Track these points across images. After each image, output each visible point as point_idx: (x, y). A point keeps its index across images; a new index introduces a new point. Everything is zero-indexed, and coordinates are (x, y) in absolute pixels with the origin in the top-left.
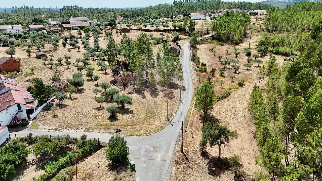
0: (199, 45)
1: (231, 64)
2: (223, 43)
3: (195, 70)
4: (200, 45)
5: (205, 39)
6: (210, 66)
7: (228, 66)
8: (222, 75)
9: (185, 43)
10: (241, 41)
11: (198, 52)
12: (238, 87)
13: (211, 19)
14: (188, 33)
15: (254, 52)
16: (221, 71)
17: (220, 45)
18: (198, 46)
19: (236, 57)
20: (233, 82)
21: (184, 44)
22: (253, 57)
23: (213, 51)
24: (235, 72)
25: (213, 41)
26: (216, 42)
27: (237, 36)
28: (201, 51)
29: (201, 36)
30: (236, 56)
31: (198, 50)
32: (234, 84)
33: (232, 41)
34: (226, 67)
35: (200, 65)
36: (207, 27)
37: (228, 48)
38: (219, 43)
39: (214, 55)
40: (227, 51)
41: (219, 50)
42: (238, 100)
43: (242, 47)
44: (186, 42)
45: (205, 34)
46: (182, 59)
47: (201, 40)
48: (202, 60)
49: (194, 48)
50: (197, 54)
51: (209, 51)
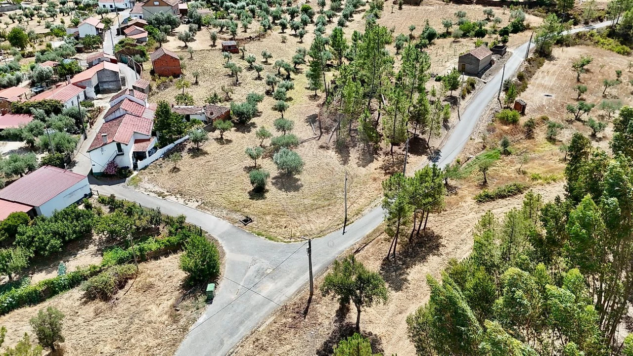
2: (630, 50)
5: (589, 32)
7: (584, 117)
8: (552, 136)
14: (556, 12)
16: (551, 127)
17: (618, 52)
20: (565, 160)
24: (593, 136)
26: (613, 45)
28: (553, 64)
29: (586, 23)
31: (547, 62)
32: (561, 165)
34: (578, 117)
39: (578, 81)
40: (618, 74)
41: (602, 67)
45: (599, 20)
46: (485, 83)
47: (577, 34)
48: (534, 91)
49: (541, 57)
50: (537, 73)
51: (573, 67)
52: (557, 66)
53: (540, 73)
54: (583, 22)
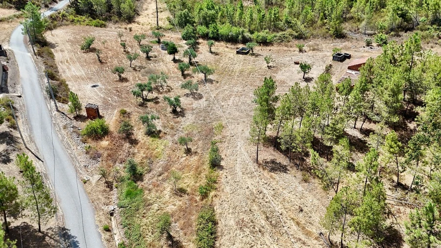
0: (49, 33)
2: (103, 22)
3: (75, 135)
4: (54, 32)
5: (59, 13)
8: (153, 130)
9: (12, 32)
11: (58, 56)
16: (145, 121)
17: (97, 26)
19: (148, 58)
20: (189, 151)
21: (9, 35)
22: (185, 55)
25: (79, 18)
26: (87, 21)
27: (128, 3)
28: (61, 50)
29: (46, 6)
30: (148, 55)
33: (120, 14)
34: (145, 97)
35: (84, 113)
37: (120, 35)
38: (94, 21)
39: (101, 62)
40: (124, 46)
41: (104, 43)
43: (143, 27)
44: (14, 29)
45: (54, 1)
46: (20, 96)
47: (51, 17)
48: (76, 86)
49: (43, 46)
50: (57, 65)
51: (82, 49)
52: (66, 52)
53: (60, 64)
54: (43, 6)
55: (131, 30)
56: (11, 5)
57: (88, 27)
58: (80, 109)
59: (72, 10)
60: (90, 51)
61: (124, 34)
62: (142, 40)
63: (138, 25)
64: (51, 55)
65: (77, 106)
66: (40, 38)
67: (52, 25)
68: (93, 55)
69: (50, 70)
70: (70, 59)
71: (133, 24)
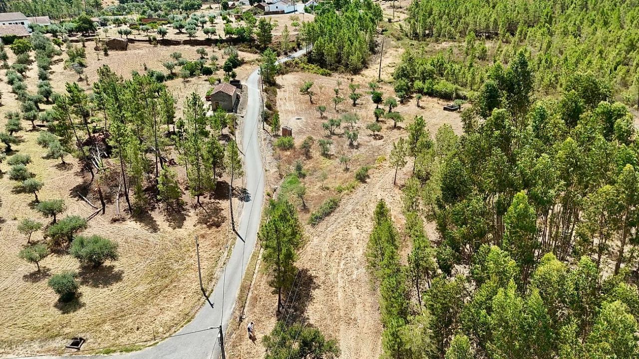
0: (280, 76)
1: (343, 124)
2: (329, 72)
3: (269, 145)
4: (284, 76)
5: (293, 61)
6: (300, 132)
7: (337, 131)
8: (326, 152)
9: (251, 73)
10: (365, 64)
11: (280, 93)
12: (356, 182)
13: (306, 11)
14: (258, 47)
15: (388, 92)
16: (322, 144)
17: (323, 75)
18: (279, 79)
19: (355, 105)
20: (347, 170)
21: (248, 75)
22: (386, 105)
23: (309, 90)
24: (351, 145)
25: (309, 66)
26: (316, 69)
27: (356, 55)
28: (284, 91)
29: (286, 54)
30: (355, 102)
31: (278, 90)
32: (348, 175)
33: (347, 66)
34: (332, 131)
35: (280, 133)
36: (297, 33)
37: (339, 84)
38: (321, 71)
39: (312, 102)
40: (337, 92)
41: (321, 88)
42: (354, 218)
43: (366, 79)
44: (254, 70)
45: (294, 50)
46: (243, 117)
47: (285, 63)
48: (285, 117)
49: (271, 86)
50: (277, 101)
51: (301, 91)
52: (288, 92)
53: (279, 100)
54: (283, 53)
55: (352, 80)
56: (257, 51)
57: (315, 74)
58: (279, 130)
59: (305, 59)
60: (307, 94)
61: (343, 84)
62: (356, 89)
63: (361, 77)
64: (275, 93)
65: (276, 125)
66: (272, 80)
67: (285, 70)
68: (307, 97)
69: (269, 103)
70: (289, 97)
71: (357, 76)
